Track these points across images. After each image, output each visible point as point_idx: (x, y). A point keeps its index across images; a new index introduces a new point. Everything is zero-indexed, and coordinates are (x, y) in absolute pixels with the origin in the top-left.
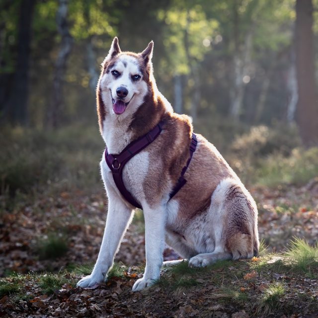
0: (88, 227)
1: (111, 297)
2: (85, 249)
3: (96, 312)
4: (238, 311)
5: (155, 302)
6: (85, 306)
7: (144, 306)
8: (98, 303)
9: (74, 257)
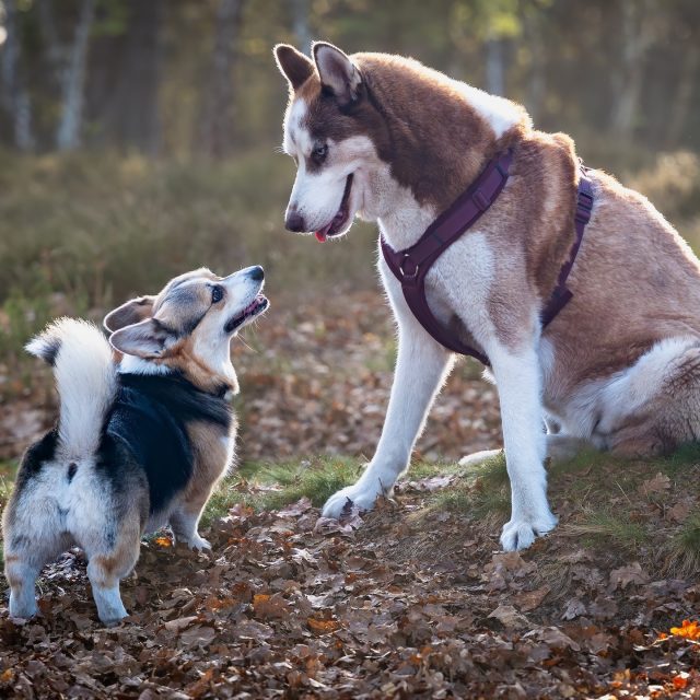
0: (290, 379)
1: (339, 532)
2: (282, 428)
3: (306, 567)
4: (626, 565)
5: (437, 546)
6: (281, 553)
7: (414, 553)
8: (309, 548)
9: (258, 447)
